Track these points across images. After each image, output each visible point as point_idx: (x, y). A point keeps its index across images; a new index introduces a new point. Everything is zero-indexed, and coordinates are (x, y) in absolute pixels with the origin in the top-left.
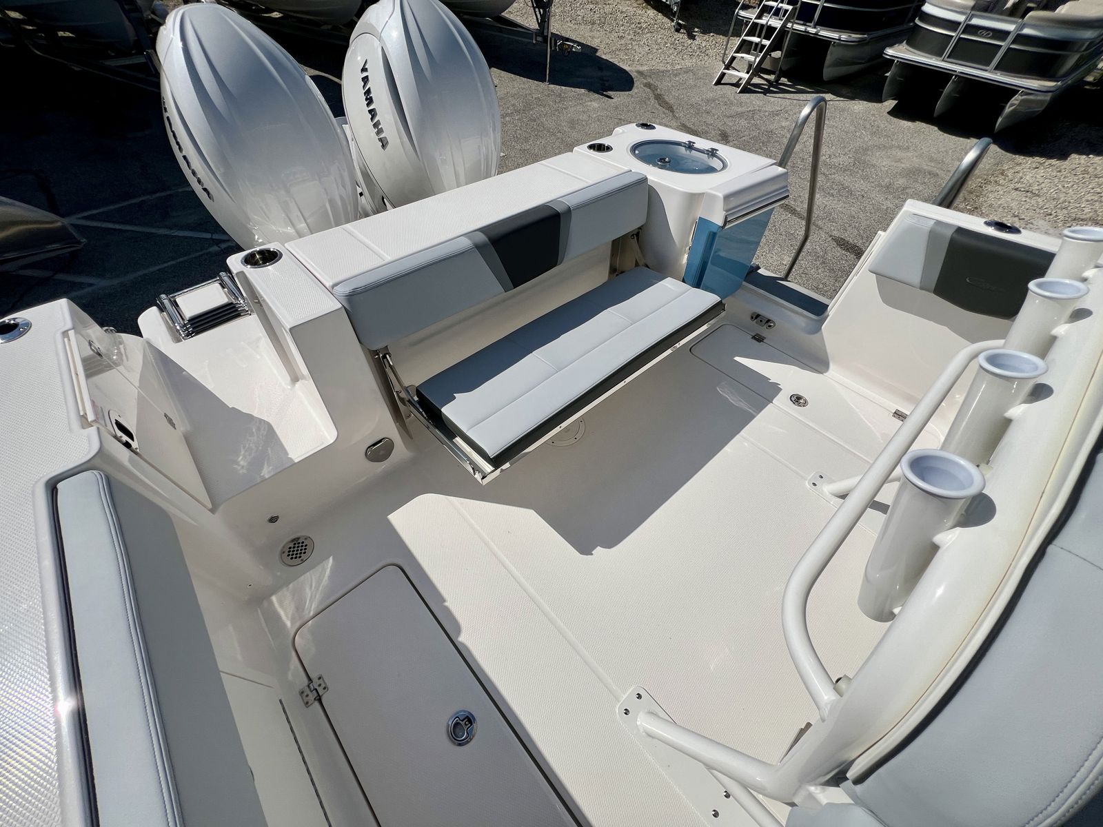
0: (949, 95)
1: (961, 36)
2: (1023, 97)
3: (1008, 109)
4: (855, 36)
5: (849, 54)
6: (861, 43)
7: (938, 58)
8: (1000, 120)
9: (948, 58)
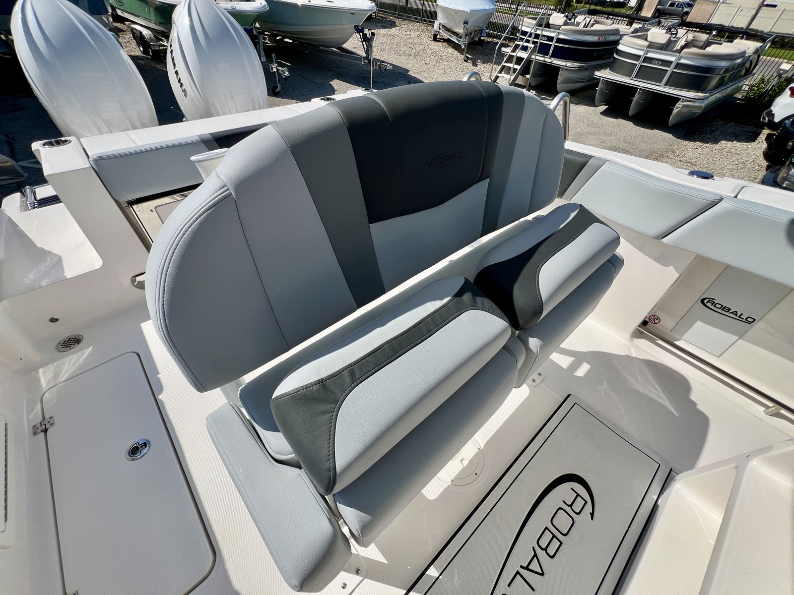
0: (637, 101)
1: (643, 64)
2: (685, 103)
3: (675, 111)
4: (576, 64)
5: (574, 76)
6: (580, 69)
7: (628, 78)
8: (671, 117)
9: (635, 78)
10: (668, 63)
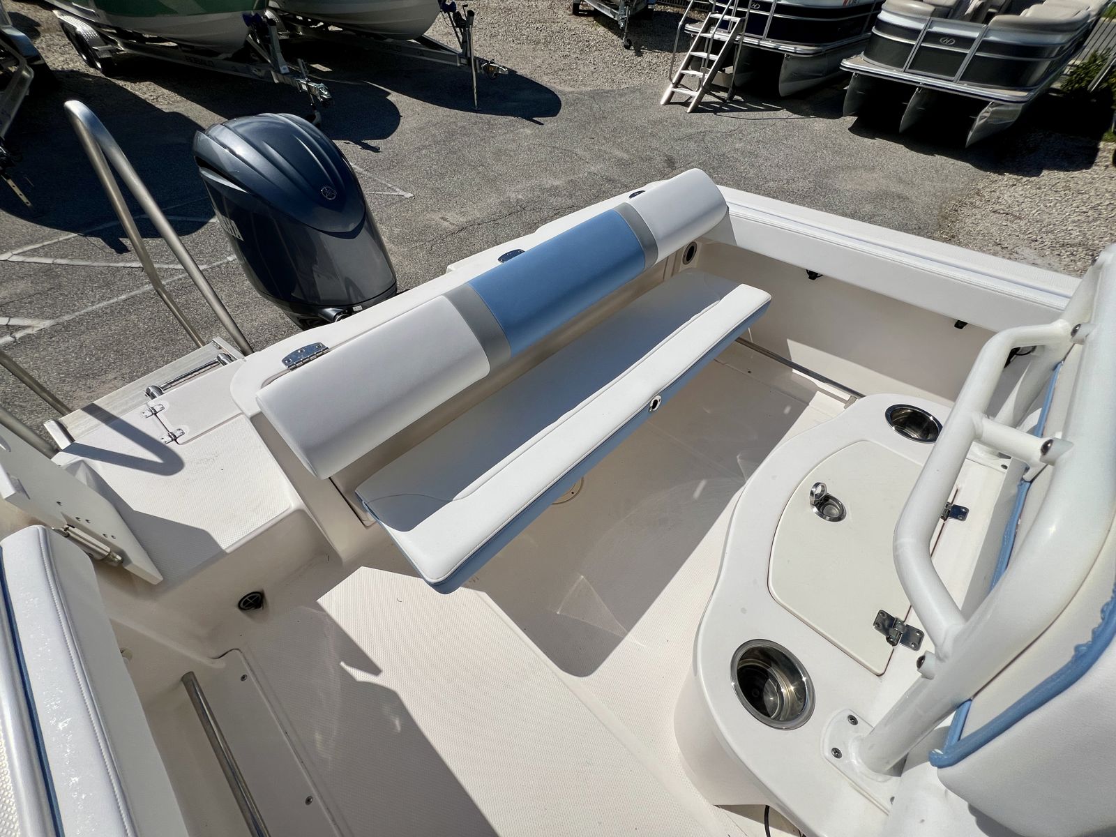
1: (923, 45)
2: (994, 109)
3: (978, 122)
4: (810, 49)
5: (805, 67)
6: (816, 55)
7: (899, 69)
8: (971, 133)
9: (909, 68)
10: (967, 42)
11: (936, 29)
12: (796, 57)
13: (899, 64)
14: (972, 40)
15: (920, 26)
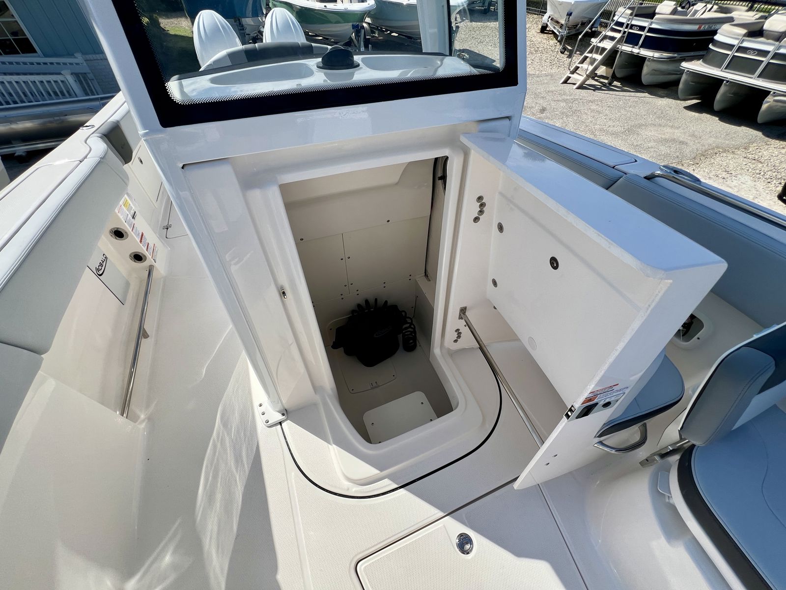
1: (736, 54)
2: (776, 97)
3: (765, 105)
4: (666, 55)
7: (718, 69)
9: (725, 69)
10: (764, 53)
11: (745, 44)
12: (654, 60)
13: (719, 66)
14: (768, 52)
15: (735, 42)
